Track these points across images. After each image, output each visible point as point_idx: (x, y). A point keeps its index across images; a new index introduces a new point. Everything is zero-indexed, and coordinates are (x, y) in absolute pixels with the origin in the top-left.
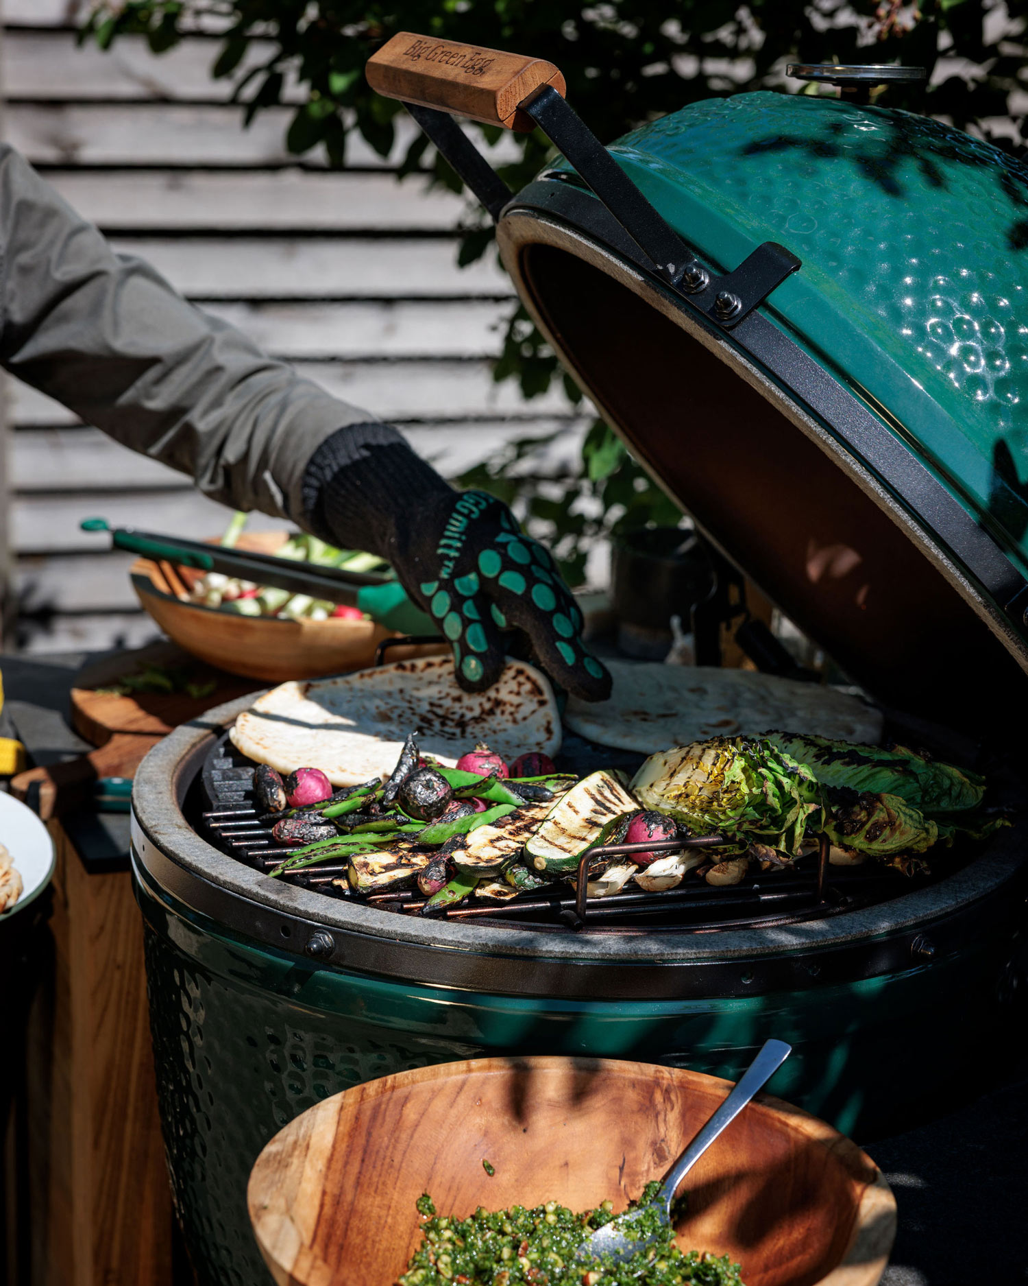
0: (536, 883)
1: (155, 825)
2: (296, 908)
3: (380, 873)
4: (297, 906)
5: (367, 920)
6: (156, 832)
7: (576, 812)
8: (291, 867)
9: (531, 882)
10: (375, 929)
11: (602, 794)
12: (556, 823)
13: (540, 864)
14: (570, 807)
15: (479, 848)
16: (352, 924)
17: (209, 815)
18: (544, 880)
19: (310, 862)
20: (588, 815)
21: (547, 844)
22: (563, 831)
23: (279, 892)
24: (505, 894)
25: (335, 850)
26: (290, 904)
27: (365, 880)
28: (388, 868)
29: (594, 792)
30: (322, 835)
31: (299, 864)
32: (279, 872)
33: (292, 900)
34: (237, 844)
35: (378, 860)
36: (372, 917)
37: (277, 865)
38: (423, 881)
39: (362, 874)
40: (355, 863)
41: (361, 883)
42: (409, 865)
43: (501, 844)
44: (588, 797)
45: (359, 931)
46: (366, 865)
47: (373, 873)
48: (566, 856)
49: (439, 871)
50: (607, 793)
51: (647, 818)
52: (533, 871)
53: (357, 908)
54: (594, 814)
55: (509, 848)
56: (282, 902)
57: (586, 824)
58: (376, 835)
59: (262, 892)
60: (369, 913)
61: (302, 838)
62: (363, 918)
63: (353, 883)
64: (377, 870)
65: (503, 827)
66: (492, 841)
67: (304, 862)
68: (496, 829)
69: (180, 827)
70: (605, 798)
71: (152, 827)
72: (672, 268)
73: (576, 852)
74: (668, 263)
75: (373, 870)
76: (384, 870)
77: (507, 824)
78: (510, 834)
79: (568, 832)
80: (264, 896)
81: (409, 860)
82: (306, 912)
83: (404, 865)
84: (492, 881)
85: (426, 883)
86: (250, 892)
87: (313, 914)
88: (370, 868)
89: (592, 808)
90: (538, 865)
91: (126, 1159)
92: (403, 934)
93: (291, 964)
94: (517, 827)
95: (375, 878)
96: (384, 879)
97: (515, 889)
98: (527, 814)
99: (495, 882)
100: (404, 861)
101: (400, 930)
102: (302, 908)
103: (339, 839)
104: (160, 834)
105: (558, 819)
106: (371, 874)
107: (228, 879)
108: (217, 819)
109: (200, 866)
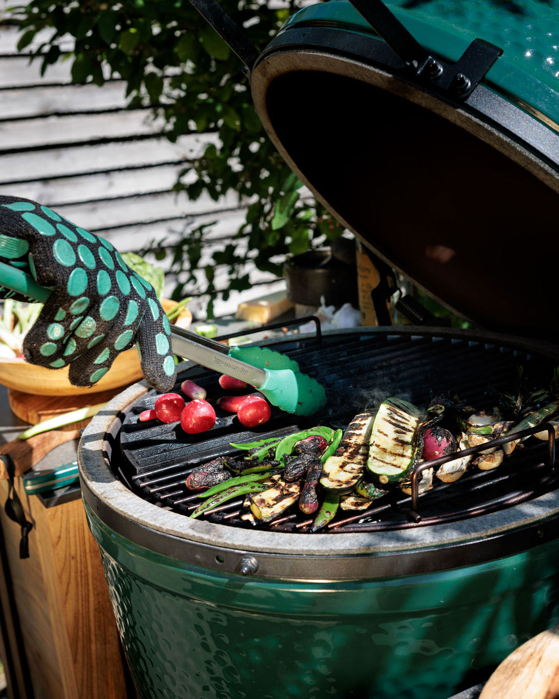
0: (381, 493)
1: (103, 493)
2: (225, 543)
3: (274, 505)
4: (226, 541)
5: (278, 544)
6: (106, 498)
7: (386, 435)
8: (207, 509)
9: (377, 493)
10: (287, 550)
11: (394, 419)
12: (378, 446)
13: (384, 480)
14: (381, 433)
15: (336, 473)
16: (269, 549)
17: (136, 477)
18: (385, 490)
19: (219, 503)
20: (395, 436)
21: (381, 464)
22: (384, 450)
23: (208, 532)
24: (362, 504)
25: (234, 491)
26: (220, 540)
27: (266, 513)
28: (278, 500)
29: (389, 419)
30: (219, 481)
31: (212, 505)
32: (199, 513)
33: (219, 537)
34: (163, 497)
35: (269, 496)
36: (281, 541)
37: (196, 508)
38: (303, 506)
39: (262, 508)
40: (255, 501)
41: (264, 515)
42: (290, 494)
43: (348, 468)
44: (388, 423)
45: (275, 553)
46: (263, 501)
47: (269, 506)
48: (400, 471)
49: (312, 496)
50: (396, 417)
51: (434, 433)
52: (378, 485)
53: (267, 535)
54: (398, 434)
55: (354, 469)
56: (213, 540)
57: (396, 443)
58: (258, 475)
59: (197, 534)
60: (277, 537)
61: (208, 485)
62: (274, 542)
63: (257, 516)
64: (271, 503)
65: (342, 455)
66: (342, 467)
67: (215, 504)
68: (338, 458)
69: (121, 491)
70: (397, 420)
71: (102, 494)
72: (416, 64)
73: (405, 467)
74: (413, 60)
75: (268, 504)
76: (275, 502)
77: (343, 453)
78: (349, 458)
79: (388, 450)
80: (199, 537)
81: (288, 491)
82: (233, 545)
83: (286, 495)
84: (349, 496)
85: (305, 507)
86: (188, 535)
87: (240, 546)
88: (266, 503)
89: (394, 430)
90: (383, 481)
91: (94, 664)
92: (308, 551)
93: (226, 580)
94: (350, 453)
95: (272, 510)
96: (278, 508)
97: (368, 499)
98: (351, 441)
99: (351, 496)
100: (285, 492)
101: (305, 548)
102: (229, 542)
103: (234, 482)
104: (109, 499)
105: (377, 442)
106: (268, 507)
107: (169, 528)
108: (142, 479)
109: (146, 520)
